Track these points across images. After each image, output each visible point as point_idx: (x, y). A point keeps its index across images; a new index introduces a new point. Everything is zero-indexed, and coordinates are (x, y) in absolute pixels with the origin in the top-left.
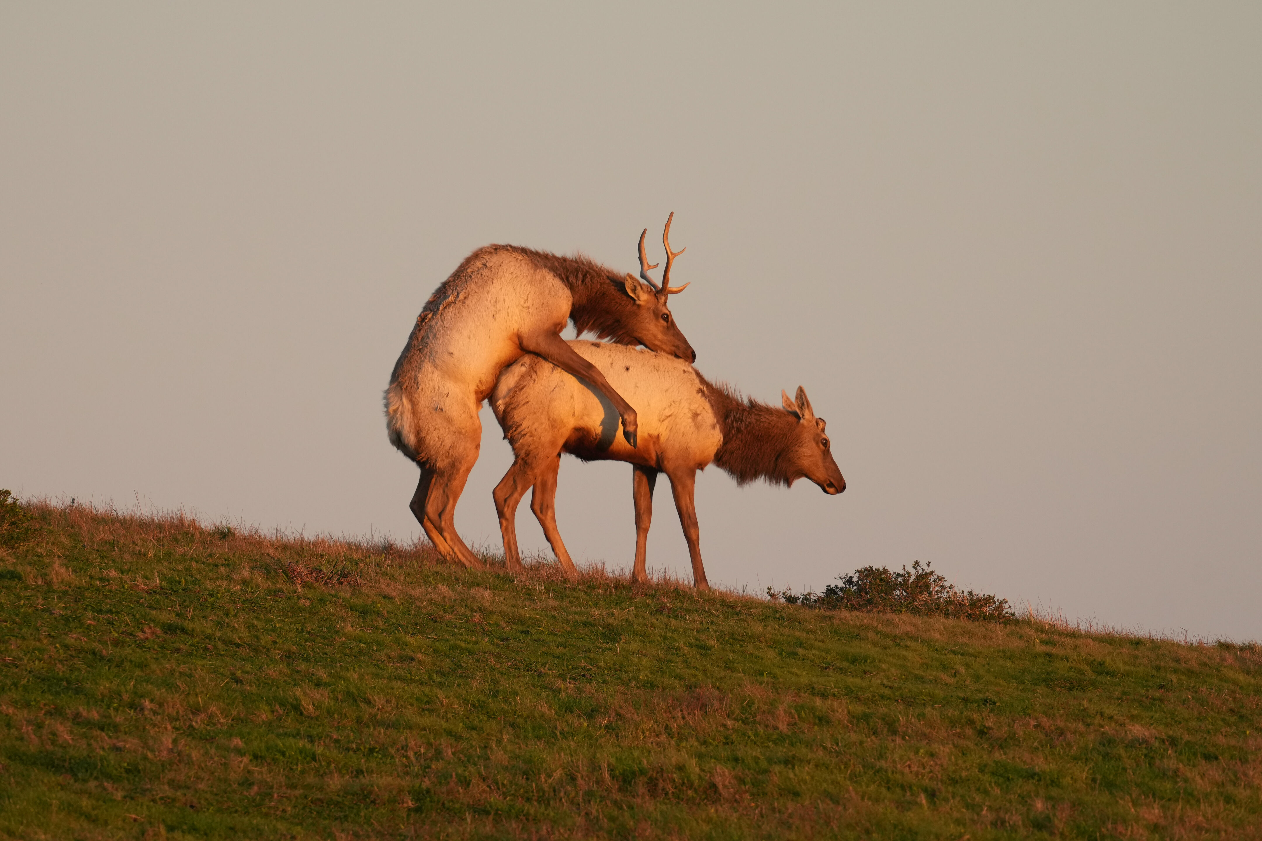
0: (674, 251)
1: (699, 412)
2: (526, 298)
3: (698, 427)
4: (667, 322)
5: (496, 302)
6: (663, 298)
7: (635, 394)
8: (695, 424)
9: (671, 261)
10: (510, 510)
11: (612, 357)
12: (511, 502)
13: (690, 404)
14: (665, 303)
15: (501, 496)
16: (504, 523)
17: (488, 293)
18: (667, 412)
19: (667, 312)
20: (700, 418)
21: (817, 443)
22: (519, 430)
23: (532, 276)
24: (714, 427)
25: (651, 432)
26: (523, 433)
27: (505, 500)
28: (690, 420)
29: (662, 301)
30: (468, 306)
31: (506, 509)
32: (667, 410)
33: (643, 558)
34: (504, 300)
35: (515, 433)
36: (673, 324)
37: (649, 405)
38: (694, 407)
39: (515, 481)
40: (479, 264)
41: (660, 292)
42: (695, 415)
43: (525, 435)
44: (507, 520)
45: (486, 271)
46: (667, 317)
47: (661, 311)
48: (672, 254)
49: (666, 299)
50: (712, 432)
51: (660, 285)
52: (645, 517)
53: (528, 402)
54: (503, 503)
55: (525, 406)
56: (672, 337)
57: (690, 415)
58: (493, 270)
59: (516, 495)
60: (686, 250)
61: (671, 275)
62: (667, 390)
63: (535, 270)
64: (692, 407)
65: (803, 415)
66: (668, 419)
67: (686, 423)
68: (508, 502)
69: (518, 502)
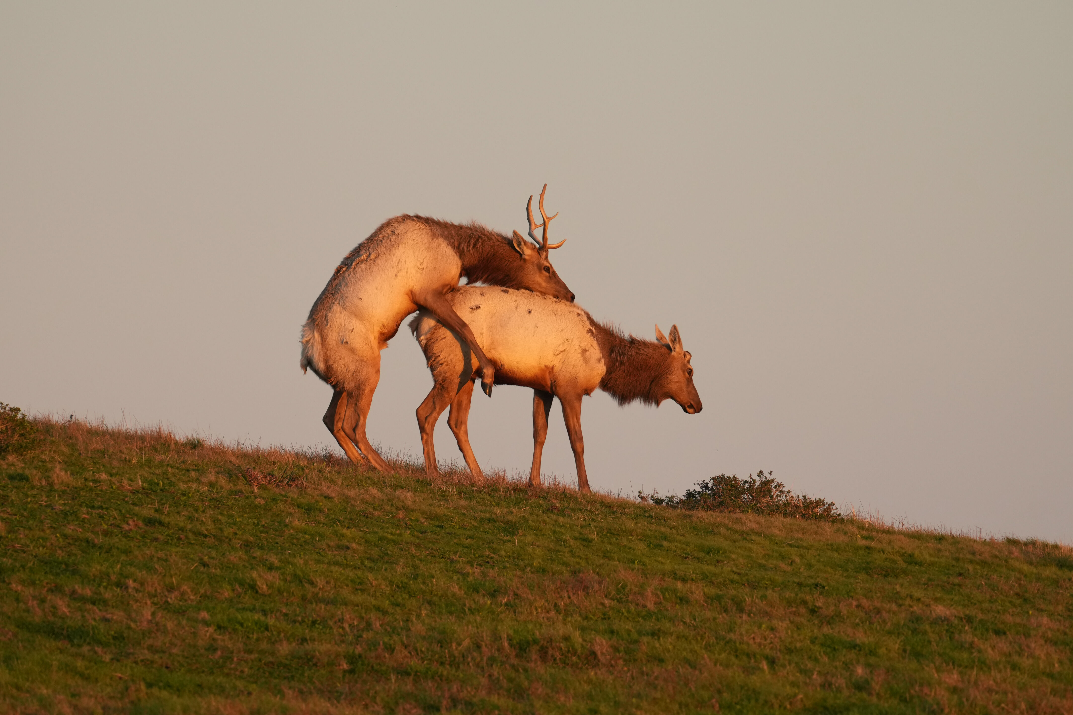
1: (587, 349)
3: (586, 361)
7: (535, 332)
8: (584, 359)
9: (546, 225)
10: (430, 426)
11: (518, 301)
12: (431, 420)
13: (580, 342)
15: (423, 414)
16: (425, 437)
17: (394, 255)
18: (561, 348)
20: (588, 353)
21: (684, 372)
22: (438, 360)
24: (599, 361)
25: (547, 364)
26: (440, 362)
27: (426, 418)
28: (580, 355)
29: (544, 255)
30: (379, 264)
31: (426, 425)
32: (561, 346)
33: (538, 466)
35: (434, 363)
36: (554, 274)
37: (546, 342)
38: (584, 344)
39: (434, 403)
42: (584, 351)
43: (442, 364)
44: (427, 434)
47: (544, 264)
48: (547, 218)
49: (547, 254)
50: (598, 364)
51: (541, 242)
52: (541, 433)
53: (445, 338)
54: (424, 420)
55: (443, 341)
56: (555, 284)
57: (580, 351)
59: (435, 414)
60: (558, 214)
61: (548, 235)
62: (562, 330)
64: (582, 345)
65: (674, 348)
66: (562, 354)
67: (575, 358)
68: (428, 420)
69: (436, 420)
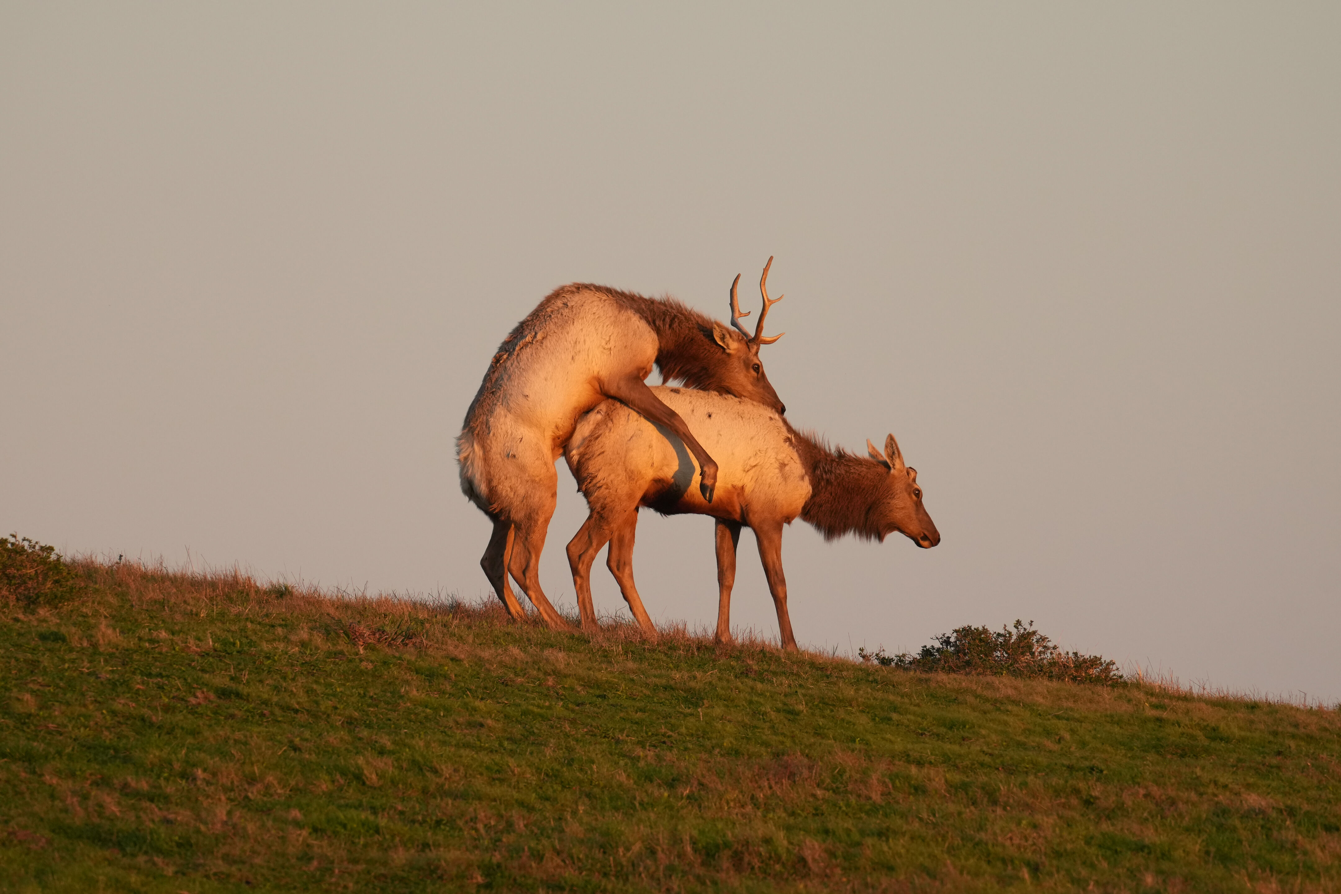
0: (770, 298)
1: (786, 462)
2: (608, 339)
3: (785, 478)
4: (758, 373)
5: (576, 343)
6: (755, 347)
7: (718, 442)
8: (783, 475)
9: (767, 308)
10: (585, 566)
11: (694, 403)
12: (586, 558)
13: (777, 453)
14: (757, 353)
15: (575, 551)
16: (578, 579)
17: (568, 333)
18: (753, 462)
19: (758, 362)
20: (787, 468)
21: (909, 494)
22: (594, 482)
23: (616, 317)
24: (802, 478)
25: (735, 483)
26: (598, 485)
27: (580, 557)
28: (777, 471)
29: (754, 351)
30: (546, 347)
31: (580, 566)
32: (752, 459)
33: (726, 617)
34: (585, 341)
35: (590, 485)
36: (763, 375)
37: (733, 454)
38: (781, 456)
39: (589, 537)
40: (559, 303)
41: (753, 342)
42: (783, 465)
43: (600, 487)
44: (581, 577)
45: (567, 310)
46: (757, 368)
47: (752, 360)
49: (758, 349)
50: (801, 483)
51: (752, 334)
52: (728, 574)
53: (603, 452)
54: (577, 560)
55: (601, 456)
56: (761, 390)
57: (777, 465)
58: (574, 310)
59: (591, 551)
62: (752, 438)
63: (620, 311)
64: (779, 457)
65: (894, 465)
66: (754, 470)
67: (772, 473)
68: (582, 558)
69: (593, 559)
